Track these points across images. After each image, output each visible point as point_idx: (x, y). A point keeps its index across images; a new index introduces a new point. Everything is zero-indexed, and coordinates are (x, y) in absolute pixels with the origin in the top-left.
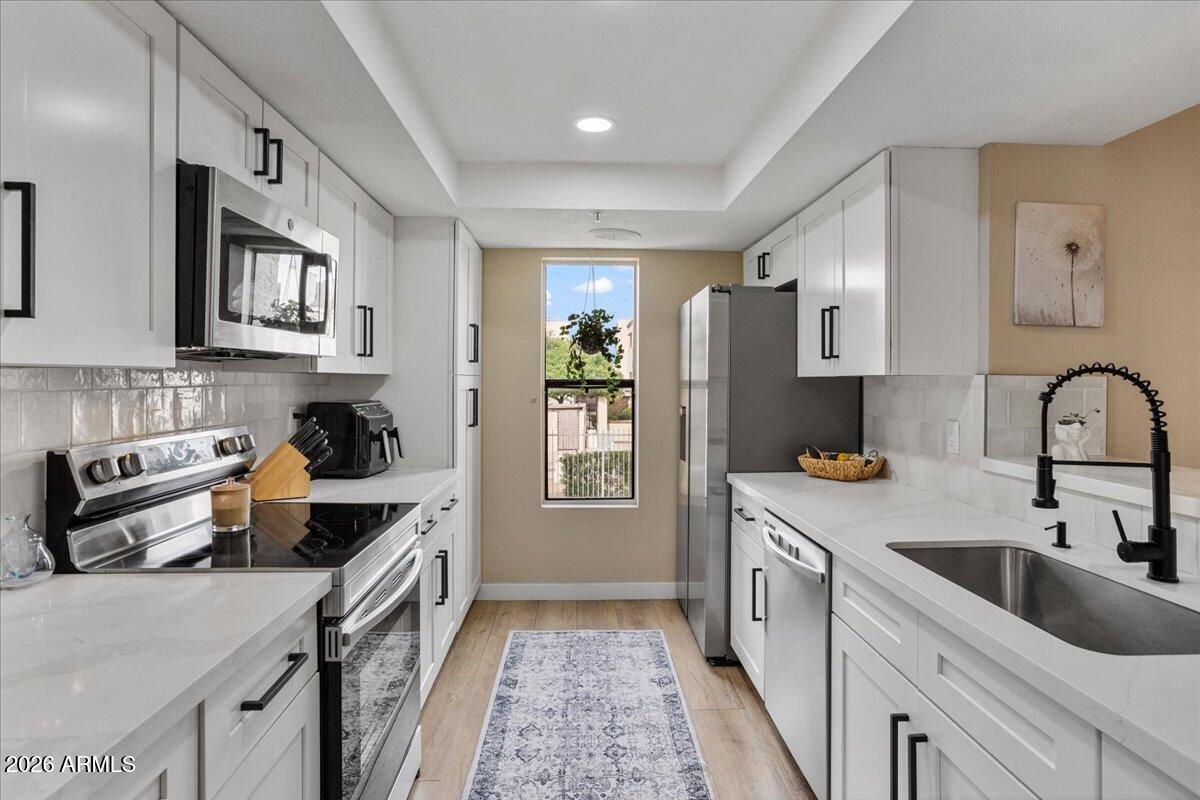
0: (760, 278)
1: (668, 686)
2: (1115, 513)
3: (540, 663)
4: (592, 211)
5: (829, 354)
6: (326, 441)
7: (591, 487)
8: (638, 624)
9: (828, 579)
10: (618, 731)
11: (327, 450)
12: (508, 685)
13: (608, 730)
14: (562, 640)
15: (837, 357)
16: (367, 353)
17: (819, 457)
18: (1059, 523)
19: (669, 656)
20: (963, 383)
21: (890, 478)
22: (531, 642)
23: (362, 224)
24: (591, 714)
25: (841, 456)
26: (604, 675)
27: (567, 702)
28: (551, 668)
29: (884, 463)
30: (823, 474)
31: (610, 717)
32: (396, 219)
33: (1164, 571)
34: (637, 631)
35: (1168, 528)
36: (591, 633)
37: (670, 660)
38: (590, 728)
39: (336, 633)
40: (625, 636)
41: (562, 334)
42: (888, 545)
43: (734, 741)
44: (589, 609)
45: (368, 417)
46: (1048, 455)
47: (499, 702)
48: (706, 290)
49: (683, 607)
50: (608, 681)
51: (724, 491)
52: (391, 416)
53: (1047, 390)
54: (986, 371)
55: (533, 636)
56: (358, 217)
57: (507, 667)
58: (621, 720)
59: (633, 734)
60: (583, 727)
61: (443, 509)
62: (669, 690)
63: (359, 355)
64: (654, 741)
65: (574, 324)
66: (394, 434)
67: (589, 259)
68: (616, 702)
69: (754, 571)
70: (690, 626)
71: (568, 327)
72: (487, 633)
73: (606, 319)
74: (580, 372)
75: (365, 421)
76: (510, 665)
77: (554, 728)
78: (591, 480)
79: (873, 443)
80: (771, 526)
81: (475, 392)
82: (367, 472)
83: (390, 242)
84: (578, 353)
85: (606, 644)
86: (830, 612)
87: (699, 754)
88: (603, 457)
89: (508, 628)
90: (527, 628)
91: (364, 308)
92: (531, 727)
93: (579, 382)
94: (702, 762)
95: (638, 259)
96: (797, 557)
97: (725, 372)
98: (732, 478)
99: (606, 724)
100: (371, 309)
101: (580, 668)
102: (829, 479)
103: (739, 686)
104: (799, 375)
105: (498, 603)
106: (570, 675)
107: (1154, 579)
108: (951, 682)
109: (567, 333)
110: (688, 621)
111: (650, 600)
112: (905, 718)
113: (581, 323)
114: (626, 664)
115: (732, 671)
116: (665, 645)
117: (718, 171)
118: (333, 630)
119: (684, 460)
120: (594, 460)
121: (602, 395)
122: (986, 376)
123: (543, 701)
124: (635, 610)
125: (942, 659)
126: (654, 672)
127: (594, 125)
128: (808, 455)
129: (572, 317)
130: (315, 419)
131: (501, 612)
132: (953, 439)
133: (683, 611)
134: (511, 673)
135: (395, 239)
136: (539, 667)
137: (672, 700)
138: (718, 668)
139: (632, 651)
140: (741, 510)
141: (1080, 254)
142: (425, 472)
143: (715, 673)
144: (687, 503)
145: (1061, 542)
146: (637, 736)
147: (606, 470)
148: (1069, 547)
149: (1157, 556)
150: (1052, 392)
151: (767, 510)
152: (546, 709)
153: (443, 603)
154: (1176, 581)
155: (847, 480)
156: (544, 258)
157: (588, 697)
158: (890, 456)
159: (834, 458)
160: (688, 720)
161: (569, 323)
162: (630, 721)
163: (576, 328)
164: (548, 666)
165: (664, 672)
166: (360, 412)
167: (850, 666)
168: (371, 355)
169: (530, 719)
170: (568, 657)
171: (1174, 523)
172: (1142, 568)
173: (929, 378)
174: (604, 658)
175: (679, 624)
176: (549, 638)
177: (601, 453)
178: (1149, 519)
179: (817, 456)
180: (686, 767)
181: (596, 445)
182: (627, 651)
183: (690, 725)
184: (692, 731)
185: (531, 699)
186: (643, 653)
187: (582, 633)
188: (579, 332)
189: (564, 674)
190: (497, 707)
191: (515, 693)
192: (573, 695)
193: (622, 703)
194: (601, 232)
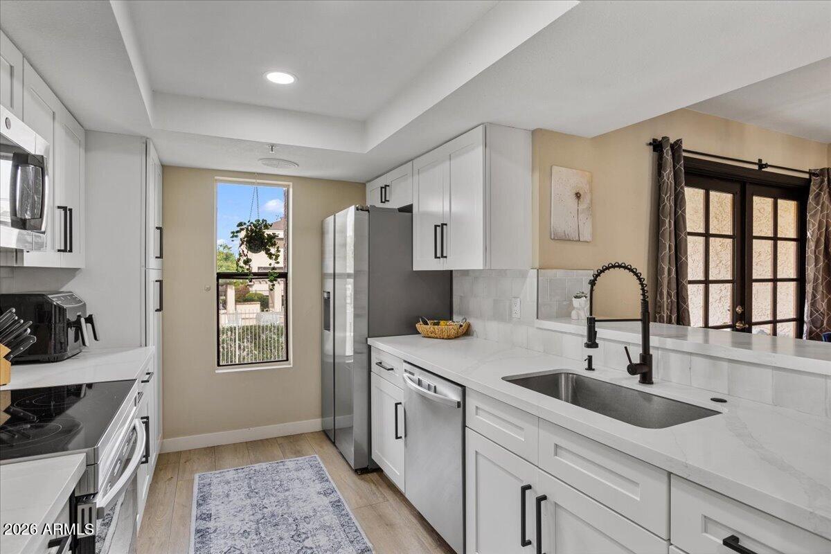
0: (382, 202)
1: (331, 495)
2: (626, 348)
3: (228, 496)
4: (267, 144)
5: (440, 254)
6: (29, 331)
7: (227, 354)
8: (298, 453)
9: (462, 405)
10: (304, 536)
11: (28, 338)
12: (205, 519)
13: (295, 537)
14: (241, 475)
15: (446, 257)
16: (68, 248)
17: (427, 324)
18: (589, 356)
19: (327, 473)
20: (523, 275)
21: (472, 335)
22: (215, 481)
23: (60, 132)
24: (279, 527)
25: (442, 322)
26: (281, 496)
27: (258, 522)
28: (238, 498)
29: (469, 326)
30: (433, 335)
31: (295, 527)
32: (88, 133)
33: (647, 379)
34: (300, 458)
35: (649, 354)
36: (264, 465)
37: (328, 475)
38: (281, 539)
39: (90, 509)
40: (290, 463)
41: (232, 237)
42: (503, 378)
43: (387, 525)
44: (257, 448)
45: (65, 306)
46: (593, 316)
47: (199, 535)
48: (352, 209)
49: (330, 436)
50: (286, 499)
51: (366, 350)
52: (85, 304)
53: (593, 278)
54: (537, 266)
55: (216, 476)
56: (57, 125)
57: (199, 505)
58: (304, 527)
59: (315, 535)
60: (275, 540)
61: (142, 382)
62: (333, 498)
63: (59, 251)
64: (332, 537)
65: (242, 229)
66: (90, 320)
67: (254, 181)
68: (296, 515)
69: (396, 404)
70: (337, 448)
71: (237, 232)
72: (175, 479)
73: (266, 227)
74: (247, 267)
75: (62, 310)
76: (201, 502)
77: (252, 546)
78: (227, 348)
79: (460, 314)
80: (410, 373)
81: (161, 282)
82: (63, 356)
83: (82, 151)
84: (245, 252)
85: (277, 471)
86: (464, 426)
87: (366, 540)
88: (237, 331)
89: (193, 472)
90: (210, 470)
91: (65, 208)
92: (232, 549)
93: (246, 275)
94: (370, 545)
95: (291, 184)
96: (435, 392)
97: (366, 268)
98: (371, 341)
99: (293, 533)
100: (70, 210)
101: (261, 494)
102: (437, 338)
103: (381, 486)
104: (414, 269)
105: (179, 453)
106: (255, 500)
107: (643, 383)
108: (565, 460)
109: (236, 236)
110: (335, 446)
111: (302, 434)
112: (529, 487)
113: (247, 229)
114: (297, 484)
115: (374, 476)
116: (322, 465)
117: (362, 125)
118: (86, 507)
119: (329, 330)
120: (229, 333)
121: (230, 284)
122: (538, 270)
123: (237, 526)
124: (292, 443)
125: (556, 446)
126: (319, 487)
127: (280, 78)
128: (421, 323)
129: (240, 224)
130: (14, 310)
131: (182, 461)
132: (516, 309)
133: (330, 439)
134: (204, 509)
135: (87, 150)
136: (226, 499)
137: (337, 505)
138: (363, 476)
139: (299, 474)
140: (381, 363)
141: (581, 199)
142: (122, 351)
143: (362, 480)
144: (332, 361)
145: (590, 368)
146: (318, 537)
147: (239, 340)
148: (594, 370)
149: (645, 370)
150: (595, 279)
151: (405, 361)
152: (242, 532)
153: (146, 462)
154: (652, 383)
155: (449, 338)
156: (216, 178)
157: (273, 515)
158: (471, 321)
159: (438, 324)
160: (352, 517)
161: (238, 229)
162: (310, 526)
163: (243, 234)
164: (234, 497)
165: (326, 485)
166: (56, 301)
167: (481, 460)
168: (71, 251)
169: (230, 543)
170: (250, 487)
171: (651, 352)
172: (637, 378)
173: (500, 271)
174: (278, 483)
175: (328, 449)
176: (230, 474)
177: (235, 328)
178: (640, 350)
179: (426, 324)
180: (360, 551)
181: (227, 322)
182: (294, 474)
183: (354, 520)
184: (357, 524)
185: (227, 527)
186: (307, 474)
187: (257, 466)
188: (246, 236)
189: (249, 501)
190: (198, 540)
191: (211, 524)
192: (261, 516)
193: (301, 514)
194: (269, 161)
